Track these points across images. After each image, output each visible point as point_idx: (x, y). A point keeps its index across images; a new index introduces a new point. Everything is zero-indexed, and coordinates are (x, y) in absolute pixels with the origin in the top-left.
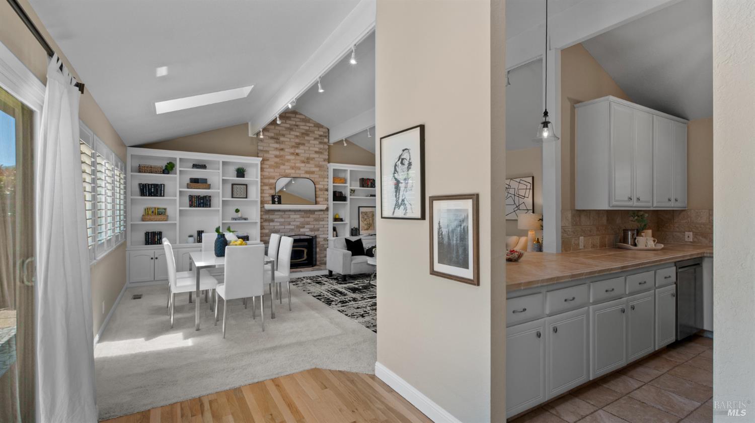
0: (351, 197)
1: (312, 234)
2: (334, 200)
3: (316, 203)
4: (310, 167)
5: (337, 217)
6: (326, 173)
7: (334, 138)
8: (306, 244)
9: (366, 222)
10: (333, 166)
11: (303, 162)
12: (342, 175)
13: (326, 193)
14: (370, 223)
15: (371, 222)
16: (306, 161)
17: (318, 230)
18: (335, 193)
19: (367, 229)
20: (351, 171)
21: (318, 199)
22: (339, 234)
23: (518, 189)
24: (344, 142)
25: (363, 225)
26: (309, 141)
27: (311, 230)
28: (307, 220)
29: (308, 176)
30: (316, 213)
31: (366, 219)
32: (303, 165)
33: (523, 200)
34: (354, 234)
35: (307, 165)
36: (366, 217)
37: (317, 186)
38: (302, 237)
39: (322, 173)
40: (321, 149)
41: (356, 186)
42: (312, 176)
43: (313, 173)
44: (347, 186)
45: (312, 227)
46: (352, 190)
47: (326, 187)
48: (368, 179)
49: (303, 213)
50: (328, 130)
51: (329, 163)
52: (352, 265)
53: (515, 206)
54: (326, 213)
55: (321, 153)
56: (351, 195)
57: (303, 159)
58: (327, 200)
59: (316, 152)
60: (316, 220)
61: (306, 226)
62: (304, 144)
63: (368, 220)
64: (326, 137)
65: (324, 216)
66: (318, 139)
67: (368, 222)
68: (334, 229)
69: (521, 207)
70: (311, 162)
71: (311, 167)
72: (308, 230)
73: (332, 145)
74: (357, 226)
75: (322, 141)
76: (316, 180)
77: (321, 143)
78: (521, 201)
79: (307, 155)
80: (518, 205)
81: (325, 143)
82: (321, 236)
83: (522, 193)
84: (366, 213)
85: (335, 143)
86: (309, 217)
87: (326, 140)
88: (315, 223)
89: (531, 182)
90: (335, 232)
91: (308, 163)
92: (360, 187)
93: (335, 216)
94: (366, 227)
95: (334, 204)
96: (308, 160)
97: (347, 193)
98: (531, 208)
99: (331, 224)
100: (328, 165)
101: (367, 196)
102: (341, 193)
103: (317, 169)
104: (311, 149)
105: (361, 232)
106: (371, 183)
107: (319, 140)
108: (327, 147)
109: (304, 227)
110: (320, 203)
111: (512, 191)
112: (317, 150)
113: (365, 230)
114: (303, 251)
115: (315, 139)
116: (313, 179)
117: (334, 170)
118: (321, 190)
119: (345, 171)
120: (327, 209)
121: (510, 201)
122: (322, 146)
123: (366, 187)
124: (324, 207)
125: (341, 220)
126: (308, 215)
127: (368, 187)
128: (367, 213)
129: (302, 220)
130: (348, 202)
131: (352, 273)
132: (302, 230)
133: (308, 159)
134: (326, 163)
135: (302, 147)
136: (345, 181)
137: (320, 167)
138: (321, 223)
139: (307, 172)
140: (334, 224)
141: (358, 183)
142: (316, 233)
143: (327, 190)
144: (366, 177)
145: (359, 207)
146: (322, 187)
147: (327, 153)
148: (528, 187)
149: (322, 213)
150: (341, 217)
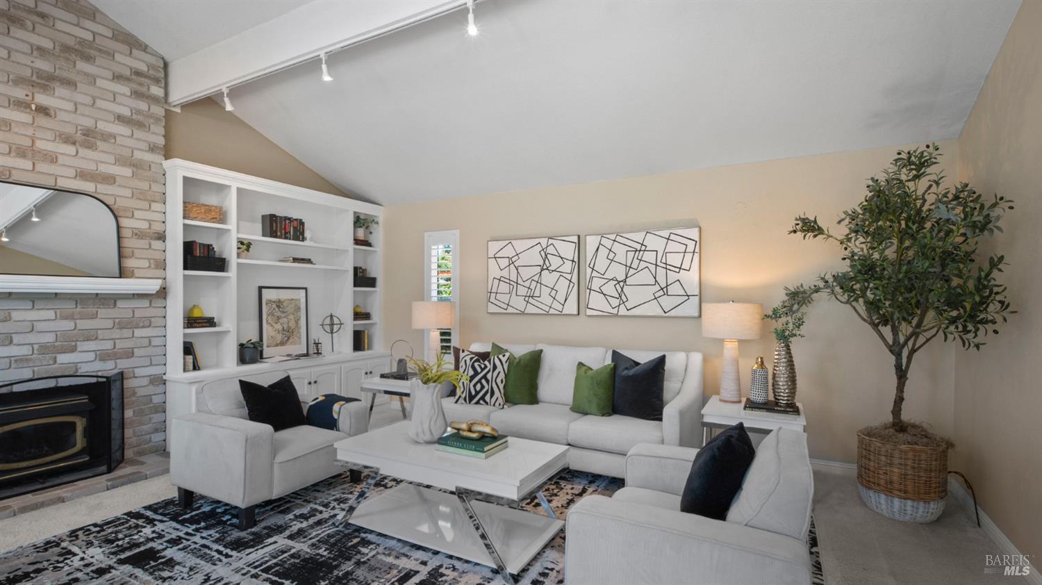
0: (241, 261)
1: (108, 368)
2: (185, 268)
3: (122, 273)
4: (97, 162)
5: (196, 314)
6: (156, 188)
7: (183, 89)
8: (84, 399)
9: (278, 326)
10: (179, 169)
11: (68, 140)
12: (211, 200)
13: (157, 244)
14: (289, 327)
15: (292, 324)
16: (79, 136)
17: (129, 354)
18: (188, 247)
19: (282, 344)
20: (239, 190)
21: (129, 263)
22: (201, 362)
23: (665, 253)
24: (226, 100)
25: (273, 334)
26: (92, 80)
27: (103, 356)
28: (84, 324)
29: (89, 187)
30: (120, 304)
31: (279, 318)
32: (71, 150)
33: (677, 276)
34: (247, 359)
35: (84, 152)
36: (279, 314)
37: (124, 222)
38: (64, 382)
39: (144, 185)
40: (139, 112)
41: (254, 233)
42: (103, 189)
43: (110, 179)
44: (229, 230)
45: (108, 345)
46: (242, 243)
47: (158, 227)
48: (286, 218)
49: (69, 306)
50: (166, 65)
51: (166, 159)
52: (276, 468)
53: (657, 288)
54: (159, 303)
55: (140, 125)
56: (239, 256)
57: (70, 130)
58: (162, 265)
59: (120, 119)
60: (122, 325)
61: (83, 346)
62: (70, 83)
63: (285, 320)
64: (157, 81)
65: (151, 312)
66: (128, 79)
67: (285, 326)
68: (188, 349)
69: (671, 290)
70: (101, 145)
71: (100, 159)
72: (91, 356)
73: (178, 110)
74: (255, 339)
75: (144, 89)
76: (121, 203)
77: (137, 94)
78: (672, 276)
79: (89, 123)
80: (663, 285)
81: (155, 99)
82: (138, 372)
83: (674, 260)
84: (279, 304)
85: (189, 106)
86: (94, 316)
87: (157, 91)
88: (116, 333)
89: (697, 239)
90: (190, 359)
91: (91, 146)
92: (264, 235)
93: (191, 310)
94: (279, 337)
95: (184, 276)
96: (89, 138)
97: (229, 250)
98: (697, 292)
99: (176, 333)
100: (167, 164)
101: (280, 261)
102: (209, 248)
103: (127, 172)
104: (99, 103)
105: (267, 352)
106: (295, 228)
107: (134, 86)
108: (159, 111)
109: (73, 350)
110: (137, 272)
111: (650, 257)
112: (126, 112)
113: (277, 345)
114: (72, 426)
115: (117, 77)
116: (110, 201)
117: (187, 180)
118: (139, 234)
119: (221, 188)
120: (163, 293)
121: (646, 277)
122: (143, 106)
123: (280, 237)
124: (153, 286)
125: (210, 322)
126: (92, 310)
127: (286, 238)
128: (279, 301)
129: (67, 325)
130: (232, 273)
131: (276, 493)
132: (63, 359)
133: (88, 133)
134: (157, 158)
135: (61, 91)
136: (221, 216)
137: (136, 165)
138: (138, 332)
139: (82, 175)
140: (185, 335)
141: (259, 227)
142: (123, 364)
143: (162, 237)
144: (280, 212)
145: (260, 288)
146: (144, 225)
147: (162, 131)
148: (690, 248)
149: (145, 303)
150: (208, 314)
